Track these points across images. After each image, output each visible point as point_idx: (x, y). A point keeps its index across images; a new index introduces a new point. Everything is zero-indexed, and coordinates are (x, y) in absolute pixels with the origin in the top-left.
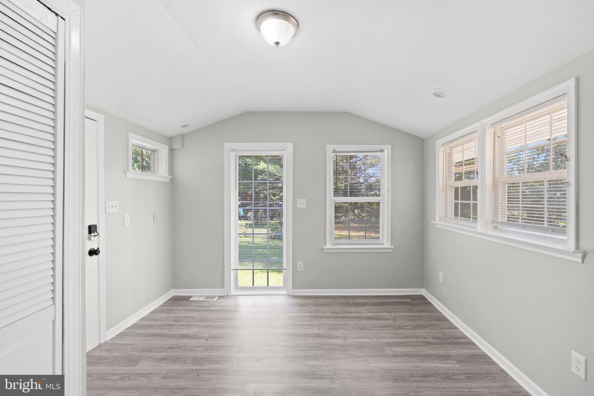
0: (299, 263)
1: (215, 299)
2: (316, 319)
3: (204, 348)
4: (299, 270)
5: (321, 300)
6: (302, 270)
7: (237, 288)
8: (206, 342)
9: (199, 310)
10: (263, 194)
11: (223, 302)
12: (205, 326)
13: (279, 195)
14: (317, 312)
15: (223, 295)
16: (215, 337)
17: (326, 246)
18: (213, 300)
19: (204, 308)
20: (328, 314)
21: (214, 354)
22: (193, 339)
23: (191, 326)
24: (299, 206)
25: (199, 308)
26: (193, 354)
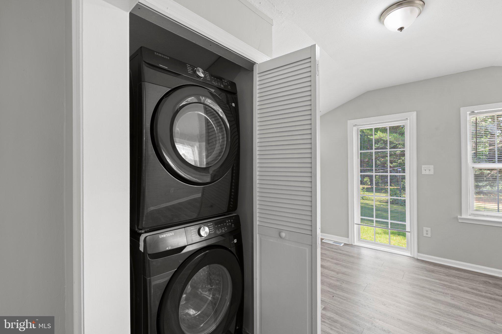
0: (425, 228)
1: (342, 245)
2: (450, 289)
3: (336, 279)
4: (425, 235)
5: (454, 271)
6: (429, 235)
7: (360, 239)
8: (337, 275)
9: (329, 250)
10: (379, 161)
11: (347, 248)
12: (335, 263)
13: (397, 162)
14: (451, 283)
15: (348, 243)
16: (343, 273)
17: (462, 216)
18: (340, 245)
19: (333, 250)
20: (466, 289)
21: (344, 285)
22: (328, 269)
23: (325, 260)
24: (424, 172)
25: (329, 249)
26: (328, 280)
